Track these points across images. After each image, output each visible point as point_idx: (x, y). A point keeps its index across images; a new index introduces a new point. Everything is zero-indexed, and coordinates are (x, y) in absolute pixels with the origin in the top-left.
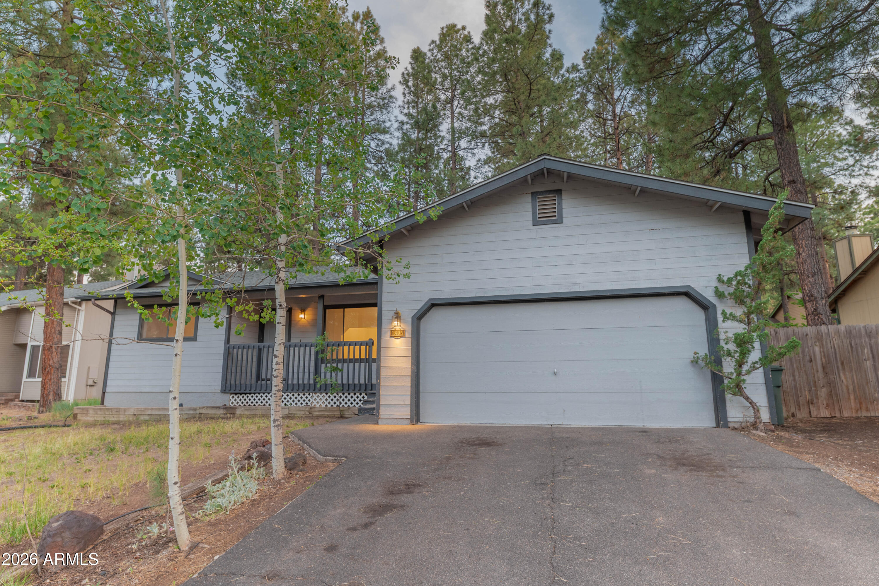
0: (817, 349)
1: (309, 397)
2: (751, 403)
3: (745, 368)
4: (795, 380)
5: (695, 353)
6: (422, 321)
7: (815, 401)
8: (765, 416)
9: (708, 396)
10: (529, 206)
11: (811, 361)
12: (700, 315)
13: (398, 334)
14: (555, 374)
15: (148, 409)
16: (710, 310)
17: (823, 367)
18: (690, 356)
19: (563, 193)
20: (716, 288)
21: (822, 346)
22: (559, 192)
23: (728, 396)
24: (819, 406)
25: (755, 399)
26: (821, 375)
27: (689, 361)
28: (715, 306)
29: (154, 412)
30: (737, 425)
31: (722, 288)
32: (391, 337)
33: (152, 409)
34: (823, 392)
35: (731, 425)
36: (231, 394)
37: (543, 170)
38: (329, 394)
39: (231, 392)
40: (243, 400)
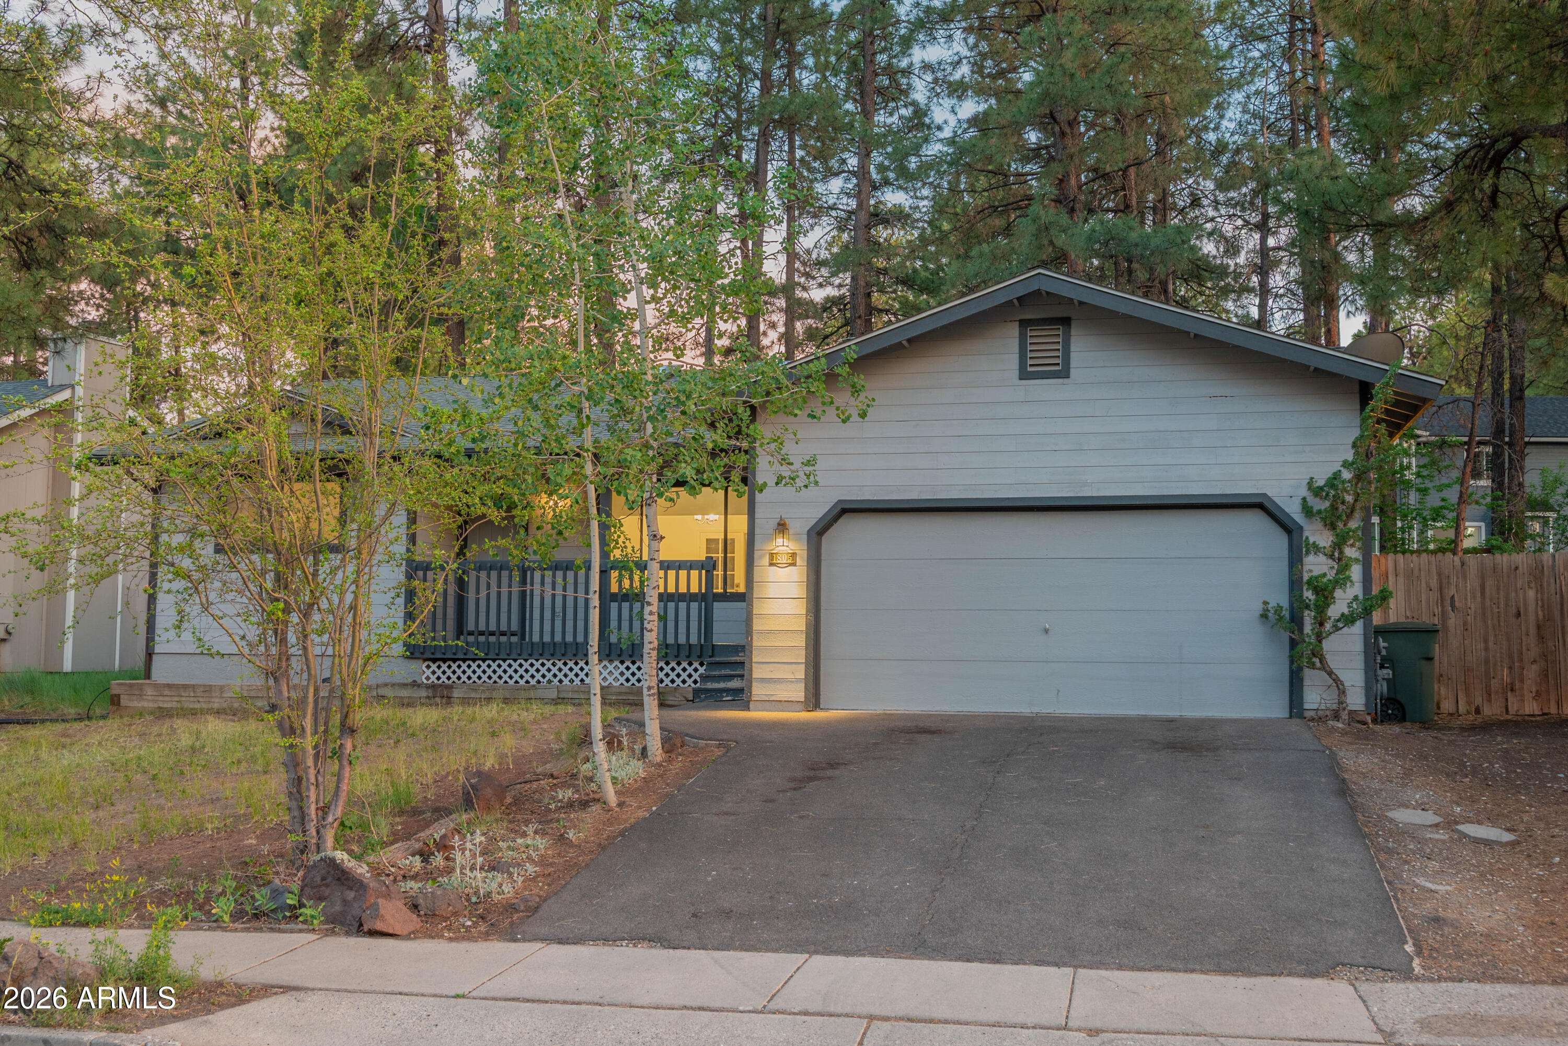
0: (1531, 594)
2: (1337, 681)
3: (1328, 626)
4: (1487, 650)
5: (1265, 603)
6: (825, 538)
7: (1518, 686)
8: (1356, 700)
9: (1282, 670)
10: (1014, 344)
11: (1518, 615)
12: (1281, 541)
13: (783, 559)
14: (1046, 631)
16: (1294, 533)
17: (1539, 628)
18: (1258, 608)
19: (1074, 324)
20: (1304, 499)
21: (1540, 589)
22: (1066, 322)
23: (1307, 672)
24: (1522, 696)
26: (1532, 640)
27: (1258, 613)
28: (1301, 528)
30: (1312, 714)
31: (1312, 500)
32: (771, 564)
34: (1532, 673)
35: (1308, 714)
36: (425, 660)
37: (1038, 292)
38: (628, 663)
39: (425, 656)
40: (449, 673)
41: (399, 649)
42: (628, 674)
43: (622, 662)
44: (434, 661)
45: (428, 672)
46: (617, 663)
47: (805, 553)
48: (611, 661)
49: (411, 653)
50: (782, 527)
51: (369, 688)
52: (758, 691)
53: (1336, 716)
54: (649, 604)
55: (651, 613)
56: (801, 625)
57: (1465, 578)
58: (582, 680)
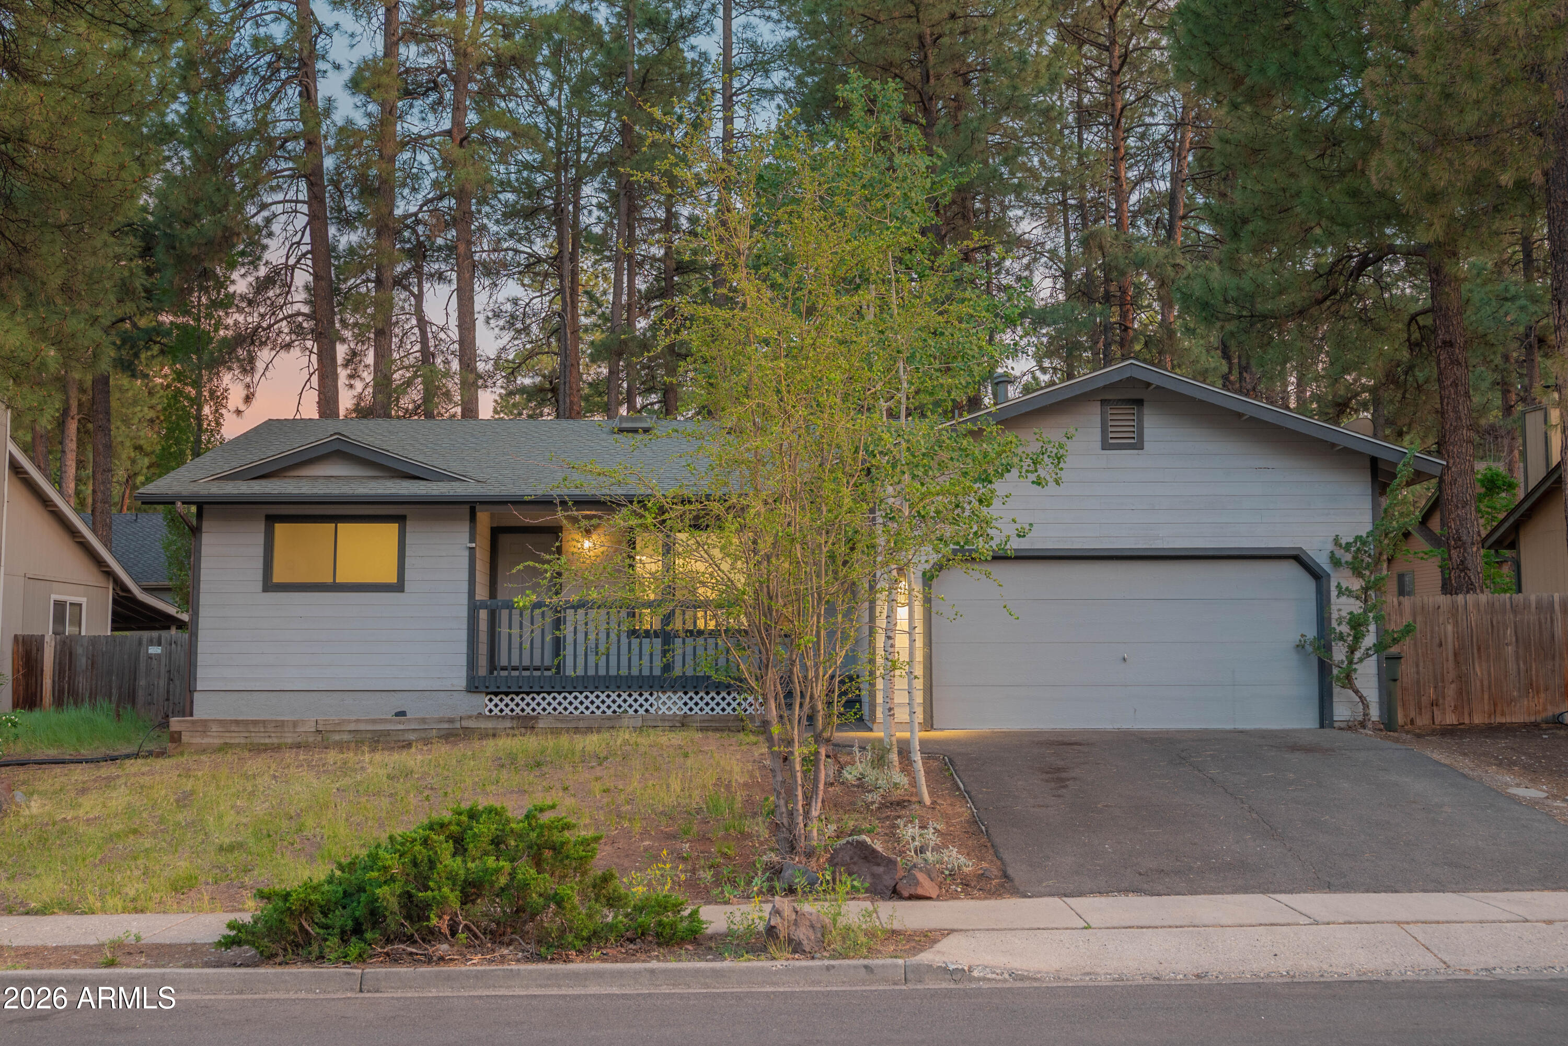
0: (1450, 628)
1: (651, 700)
2: (1361, 697)
3: (1358, 655)
4: (1418, 673)
5: (1303, 636)
6: (935, 582)
7: (1441, 701)
8: (1375, 713)
9: (1313, 690)
10: (1098, 419)
11: (1441, 645)
12: (1309, 585)
13: (902, 600)
14: (1124, 659)
15: (349, 721)
16: (1324, 580)
17: (1455, 655)
18: (1296, 639)
19: (1146, 404)
20: (1332, 552)
21: (1456, 624)
22: (1139, 402)
23: (1336, 690)
24: (1444, 709)
25: (1365, 693)
26: (1451, 664)
27: (1294, 645)
28: (1329, 575)
29: (362, 727)
30: (1343, 725)
31: (1339, 553)
33: (357, 721)
34: (1451, 690)
35: (1336, 725)
36: (487, 694)
37: (1131, 380)
38: (691, 694)
39: (489, 690)
40: (512, 705)
41: (462, 683)
42: (691, 704)
43: (686, 693)
44: (496, 694)
45: (491, 706)
46: (680, 694)
47: (920, 594)
48: (675, 692)
49: (473, 687)
50: (902, 571)
51: (451, 721)
52: (882, 715)
53: (1363, 725)
56: (919, 656)
58: (647, 711)
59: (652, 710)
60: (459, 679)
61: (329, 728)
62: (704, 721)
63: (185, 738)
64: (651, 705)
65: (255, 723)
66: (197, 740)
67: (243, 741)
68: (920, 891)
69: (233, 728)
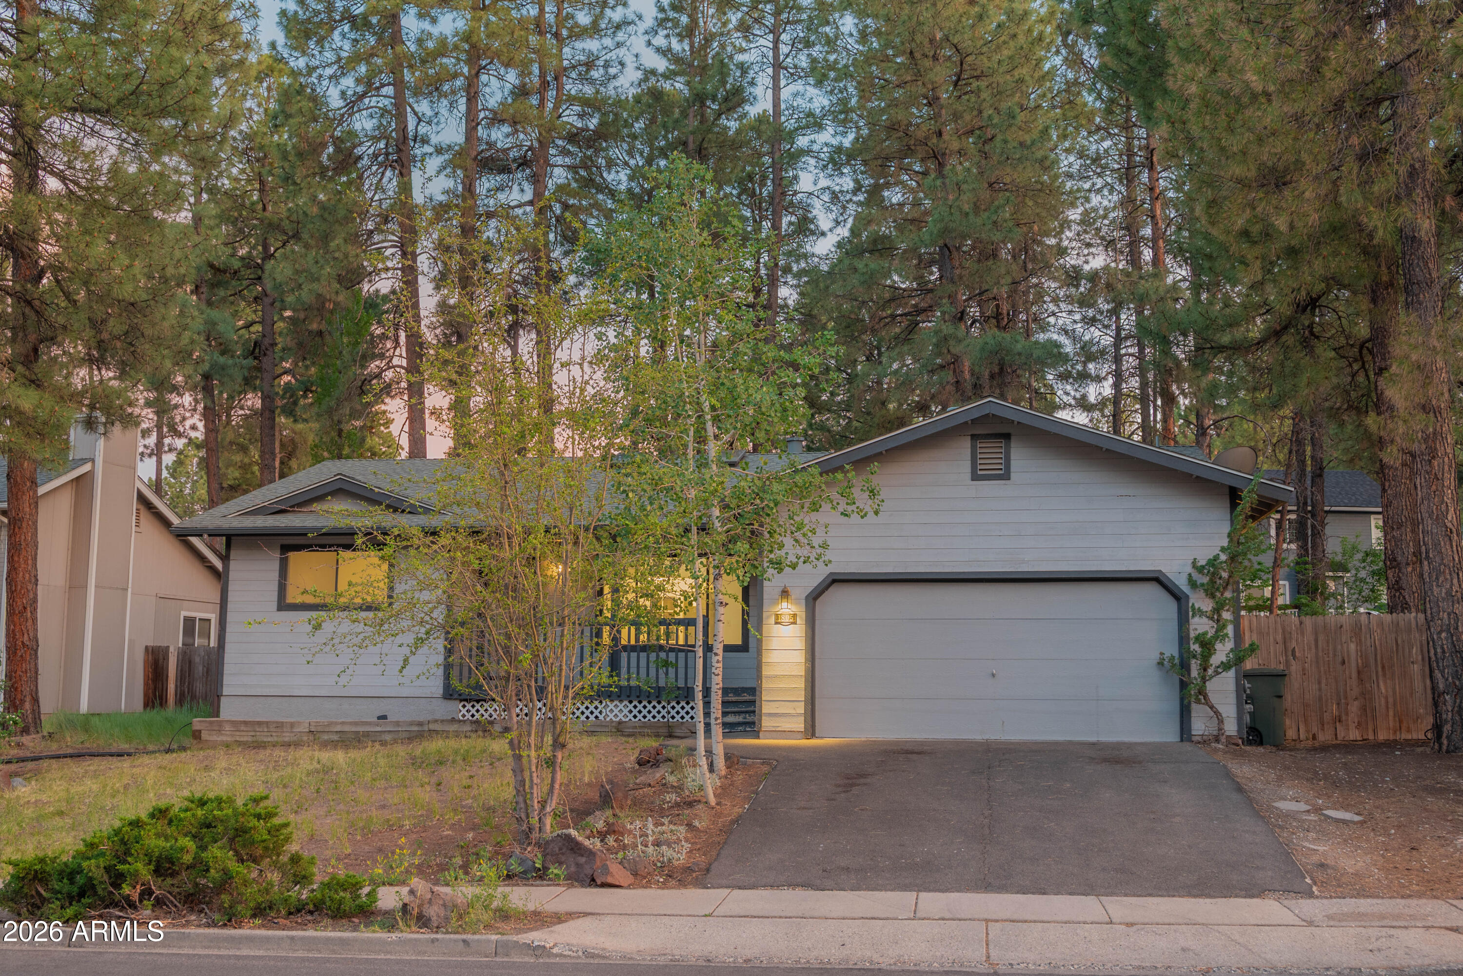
0: (1353, 646)
1: (600, 707)
2: (1217, 713)
3: (1210, 671)
4: (1320, 690)
5: (1162, 654)
6: (818, 602)
7: (1344, 718)
8: (1231, 728)
9: (1174, 706)
10: (967, 453)
11: (1343, 663)
12: (1172, 607)
13: (786, 619)
14: (993, 675)
15: (336, 723)
16: (1183, 601)
17: (1359, 672)
18: (1156, 656)
19: (1013, 438)
20: (1190, 575)
21: (1359, 643)
22: (1007, 437)
23: (1194, 706)
24: (1347, 725)
25: (1220, 709)
26: (1354, 682)
27: (1156, 662)
28: (1187, 597)
29: (347, 728)
30: (1199, 738)
31: (1196, 576)
32: (776, 623)
33: (343, 723)
34: (1354, 708)
35: (1194, 739)
36: (461, 701)
37: (987, 415)
38: (635, 703)
39: (462, 697)
40: (482, 711)
41: (440, 691)
42: (635, 712)
43: (631, 702)
44: (468, 701)
45: (464, 711)
46: (626, 702)
47: (804, 615)
48: (621, 701)
49: (449, 694)
50: (785, 593)
51: (420, 724)
52: (767, 723)
53: (1217, 740)
54: (716, 654)
55: (718, 662)
56: (801, 670)
57: (1303, 634)
58: (596, 717)
59: (601, 717)
60: (436, 686)
61: (319, 729)
62: (635, 727)
63: (205, 735)
64: (601, 712)
65: (260, 723)
66: (214, 738)
67: (250, 739)
68: (610, 880)
69: (242, 728)
